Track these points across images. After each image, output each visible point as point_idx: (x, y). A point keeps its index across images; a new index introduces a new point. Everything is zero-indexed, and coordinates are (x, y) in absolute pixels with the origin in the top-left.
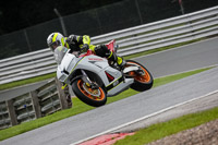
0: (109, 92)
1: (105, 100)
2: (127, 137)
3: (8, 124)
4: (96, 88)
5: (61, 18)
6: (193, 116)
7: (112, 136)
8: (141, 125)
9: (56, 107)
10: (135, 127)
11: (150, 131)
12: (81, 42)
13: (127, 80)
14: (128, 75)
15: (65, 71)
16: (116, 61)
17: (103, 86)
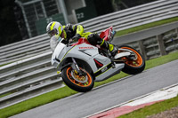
0: (97, 78)
1: (92, 85)
4: (85, 75)
13: (117, 65)
14: (119, 61)
16: (108, 48)
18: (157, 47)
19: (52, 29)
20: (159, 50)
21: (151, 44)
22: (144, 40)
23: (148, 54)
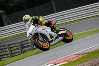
0: (51, 44)
2: (83, 56)
3: (30, 50)
4: (45, 42)
5: (53, 2)
7: (77, 55)
8: (90, 51)
10: (87, 51)
11: (94, 53)
12: (38, 20)
13: (60, 38)
14: (61, 35)
15: (30, 34)
16: (55, 29)
17: (48, 41)
18: (29, 46)
19: (26, 19)
20: (30, 48)
21: (25, 44)
22: (22, 42)
23: (24, 50)
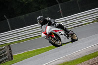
5: (8, 19)
6: (68, 62)
9: (6, 60)
